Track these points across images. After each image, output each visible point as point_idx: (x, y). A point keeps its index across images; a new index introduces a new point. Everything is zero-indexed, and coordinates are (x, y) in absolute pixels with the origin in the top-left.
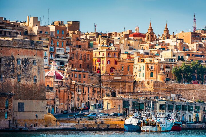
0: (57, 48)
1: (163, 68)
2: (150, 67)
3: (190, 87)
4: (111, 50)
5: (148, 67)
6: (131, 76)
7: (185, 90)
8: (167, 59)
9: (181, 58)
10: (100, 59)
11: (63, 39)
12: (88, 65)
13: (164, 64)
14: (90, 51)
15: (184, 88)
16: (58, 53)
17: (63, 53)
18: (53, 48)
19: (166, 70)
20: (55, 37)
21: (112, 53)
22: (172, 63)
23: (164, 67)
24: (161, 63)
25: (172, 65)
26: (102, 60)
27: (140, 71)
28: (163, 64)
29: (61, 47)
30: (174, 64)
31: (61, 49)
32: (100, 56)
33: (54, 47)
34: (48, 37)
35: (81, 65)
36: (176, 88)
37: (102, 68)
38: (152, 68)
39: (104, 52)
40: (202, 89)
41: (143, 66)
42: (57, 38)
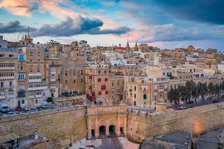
0: (31, 75)
1: (156, 89)
2: (143, 89)
3: (190, 113)
4: (102, 68)
5: (141, 89)
6: (124, 106)
7: (185, 118)
8: (160, 79)
9: (169, 74)
10: (92, 76)
11: (39, 63)
12: (82, 80)
13: (158, 85)
14: (84, 67)
15: (185, 116)
16: (30, 81)
17: (40, 80)
18: (23, 75)
19: (160, 91)
20: (27, 61)
21: (102, 71)
22: (165, 83)
23: (158, 87)
24: (155, 84)
25: (165, 84)
26: (93, 77)
27: (131, 90)
28: (156, 85)
29: (36, 73)
30: (167, 83)
31: (37, 75)
32: (91, 74)
33: (25, 74)
34: (14, 62)
35: (75, 80)
36: (177, 117)
37: (93, 85)
38: (145, 90)
39: (94, 70)
40: (199, 113)
41: (135, 87)
42: (29, 61)
